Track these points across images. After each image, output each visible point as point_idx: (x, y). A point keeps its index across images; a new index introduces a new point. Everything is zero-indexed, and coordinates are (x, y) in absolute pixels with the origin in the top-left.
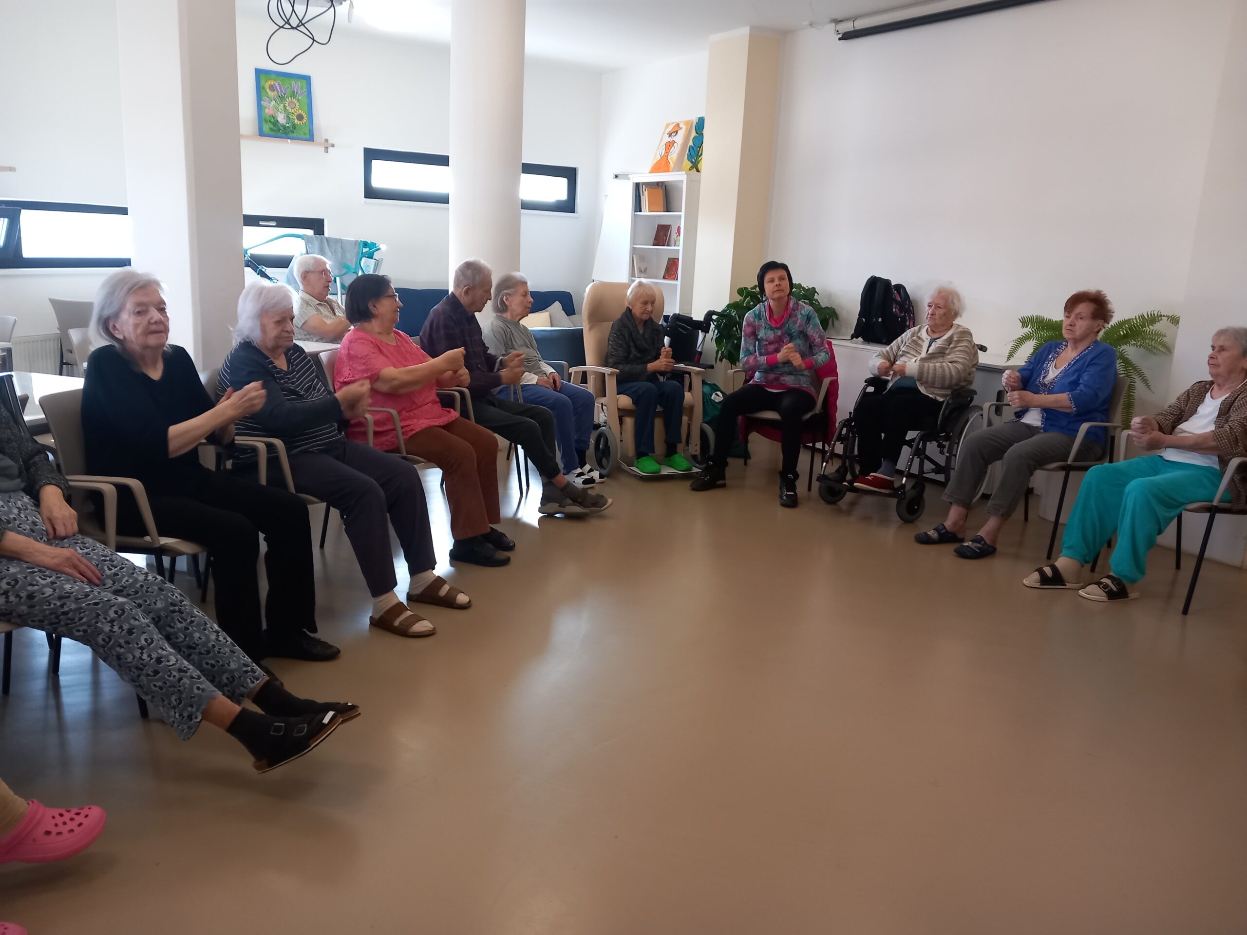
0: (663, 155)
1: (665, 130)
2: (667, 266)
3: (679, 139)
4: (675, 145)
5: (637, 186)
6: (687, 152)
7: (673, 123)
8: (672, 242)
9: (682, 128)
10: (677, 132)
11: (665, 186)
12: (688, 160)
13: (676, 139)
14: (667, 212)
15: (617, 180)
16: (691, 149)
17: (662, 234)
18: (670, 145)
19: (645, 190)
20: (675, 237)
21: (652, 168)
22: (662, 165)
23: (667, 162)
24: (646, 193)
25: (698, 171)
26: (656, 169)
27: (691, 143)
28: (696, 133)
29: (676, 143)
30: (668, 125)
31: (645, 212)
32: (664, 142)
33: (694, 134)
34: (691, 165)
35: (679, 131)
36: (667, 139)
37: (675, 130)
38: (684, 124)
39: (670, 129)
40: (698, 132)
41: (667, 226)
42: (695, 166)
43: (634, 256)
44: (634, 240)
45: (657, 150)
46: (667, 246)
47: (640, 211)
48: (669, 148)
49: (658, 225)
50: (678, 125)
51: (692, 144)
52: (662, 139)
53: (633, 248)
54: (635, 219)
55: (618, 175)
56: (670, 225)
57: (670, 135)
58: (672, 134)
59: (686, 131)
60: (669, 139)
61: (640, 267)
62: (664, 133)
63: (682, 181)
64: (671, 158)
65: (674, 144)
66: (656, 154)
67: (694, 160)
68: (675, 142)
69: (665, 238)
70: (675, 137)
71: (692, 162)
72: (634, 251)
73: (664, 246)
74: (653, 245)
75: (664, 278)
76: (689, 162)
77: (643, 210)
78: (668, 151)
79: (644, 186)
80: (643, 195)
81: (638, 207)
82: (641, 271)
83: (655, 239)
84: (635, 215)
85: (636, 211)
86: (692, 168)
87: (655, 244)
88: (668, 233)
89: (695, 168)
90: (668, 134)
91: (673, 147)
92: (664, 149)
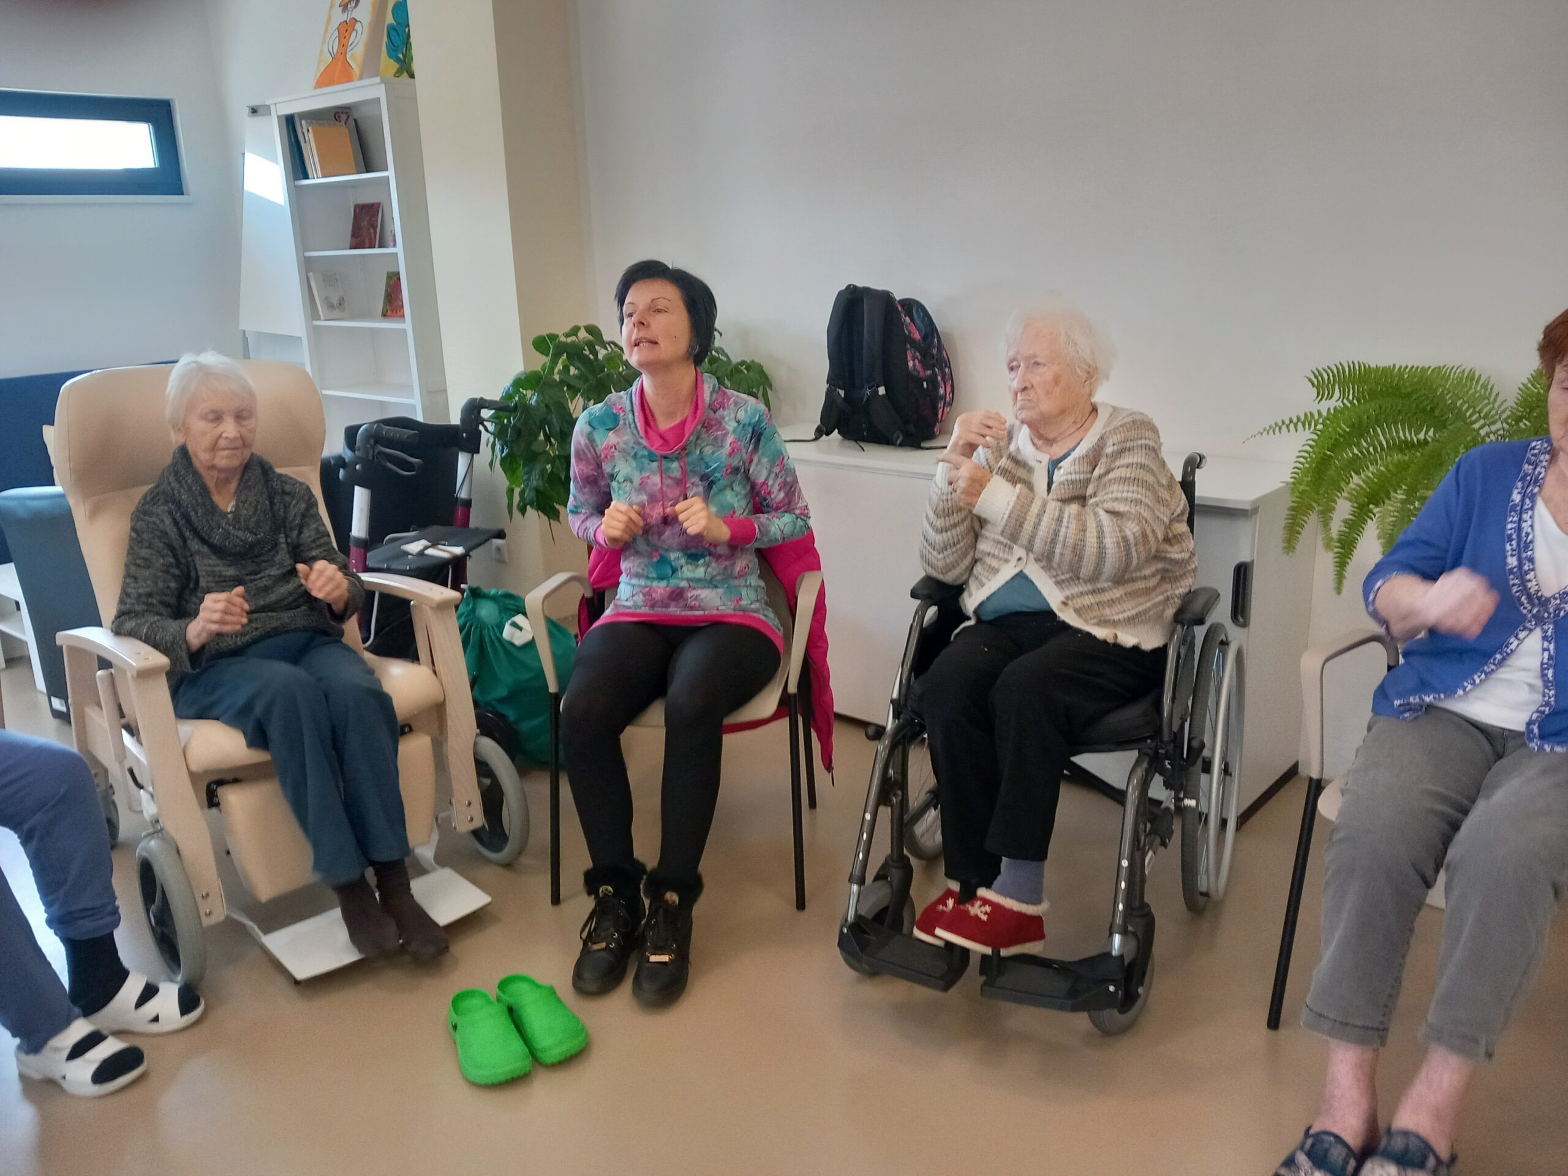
0: (335, 52)
2: (386, 290)
3: (364, 13)
4: (358, 26)
5: (290, 122)
6: (385, 39)
8: (389, 237)
10: (357, 1)
11: (355, 121)
12: (390, 56)
13: (358, 14)
14: (367, 172)
15: (255, 120)
16: (393, 33)
17: (365, 223)
18: (347, 28)
19: (308, 131)
21: (318, 81)
22: (336, 72)
23: (347, 67)
24: (310, 136)
25: (412, 76)
26: (325, 81)
27: (390, 19)
29: (358, 24)
31: (316, 180)
32: (335, 24)
34: (397, 66)
36: (339, 17)
41: (374, 204)
42: (405, 67)
43: (311, 275)
44: (302, 242)
45: (323, 43)
46: (380, 246)
47: (306, 177)
48: (347, 35)
49: (355, 206)
51: (392, 21)
52: (330, 19)
53: (305, 257)
54: (295, 191)
55: (258, 106)
56: (379, 204)
57: (345, 8)
58: (349, 6)
60: (343, 17)
61: (327, 298)
62: (332, 6)
64: (353, 57)
65: (355, 24)
66: (322, 52)
67: (401, 56)
68: (358, 21)
69: (375, 230)
70: (353, 10)
71: (398, 60)
72: (307, 265)
73: (372, 246)
75: (384, 315)
76: (392, 61)
77: (310, 175)
78: (344, 41)
79: (304, 122)
80: (306, 141)
82: (331, 306)
83: (350, 234)
84: (296, 187)
85: (296, 178)
86: (398, 73)
87: (351, 248)
88: (377, 221)
89: (405, 74)
90: (340, 6)
91: (354, 33)
92: (337, 40)
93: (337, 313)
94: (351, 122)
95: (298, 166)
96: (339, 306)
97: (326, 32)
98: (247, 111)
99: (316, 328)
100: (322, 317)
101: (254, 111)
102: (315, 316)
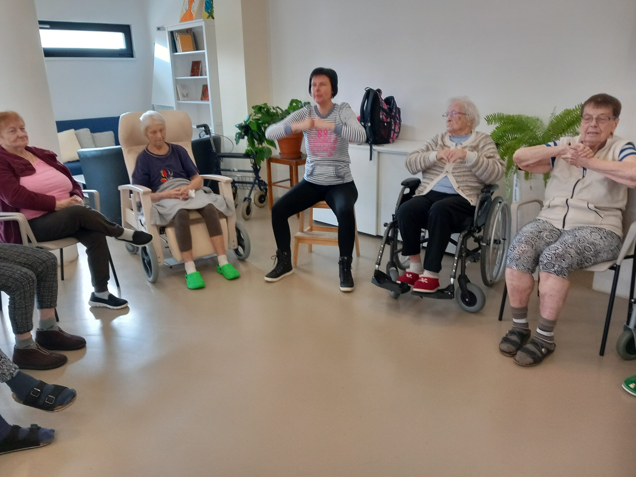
2: (201, 91)
4: (195, 1)
5: (172, 34)
6: (204, 5)
11: (193, 33)
12: (206, 11)
14: (196, 50)
15: (159, 32)
16: (207, 3)
17: (196, 68)
18: (191, 1)
19: (178, 36)
21: (181, 19)
22: (187, 17)
24: (179, 38)
25: (213, 18)
31: (180, 53)
34: (208, 14)
42: (211, 15)
43: (177, 85)
44: (175, 74)
45: (183, 6)
46: (201, 75)
47: (177, 52)
48: (191, 3)
53: (175, 79)
54: (174, 59)
55: (160, 27)
56: (200, 60)
61: (182, 93)
64: (193, 11)
67: (210, 11)
69: (199, 70)
71: (208, 12)
72: (176, 82)
73: (198, 75)
76: (206, 13)
78: (190, 5)
79: (176, 33)
80: (177, 40)
82: (184, 96)
83: (191, 71)
84: (173, 55)
85: (173, 52)
86: (209, 17)
87: (192, 76)
88: (200, 67)
89: (211, 17)
91: (194, 3)
92: (188, 5)
93: (186, 98)
94: (192, 33)
95: (174, 49)
96: (186, 96)
98: (156, 29)
99: (179, 104)
100: (181, 100)
101: (159, 29)
102: (178, 98)
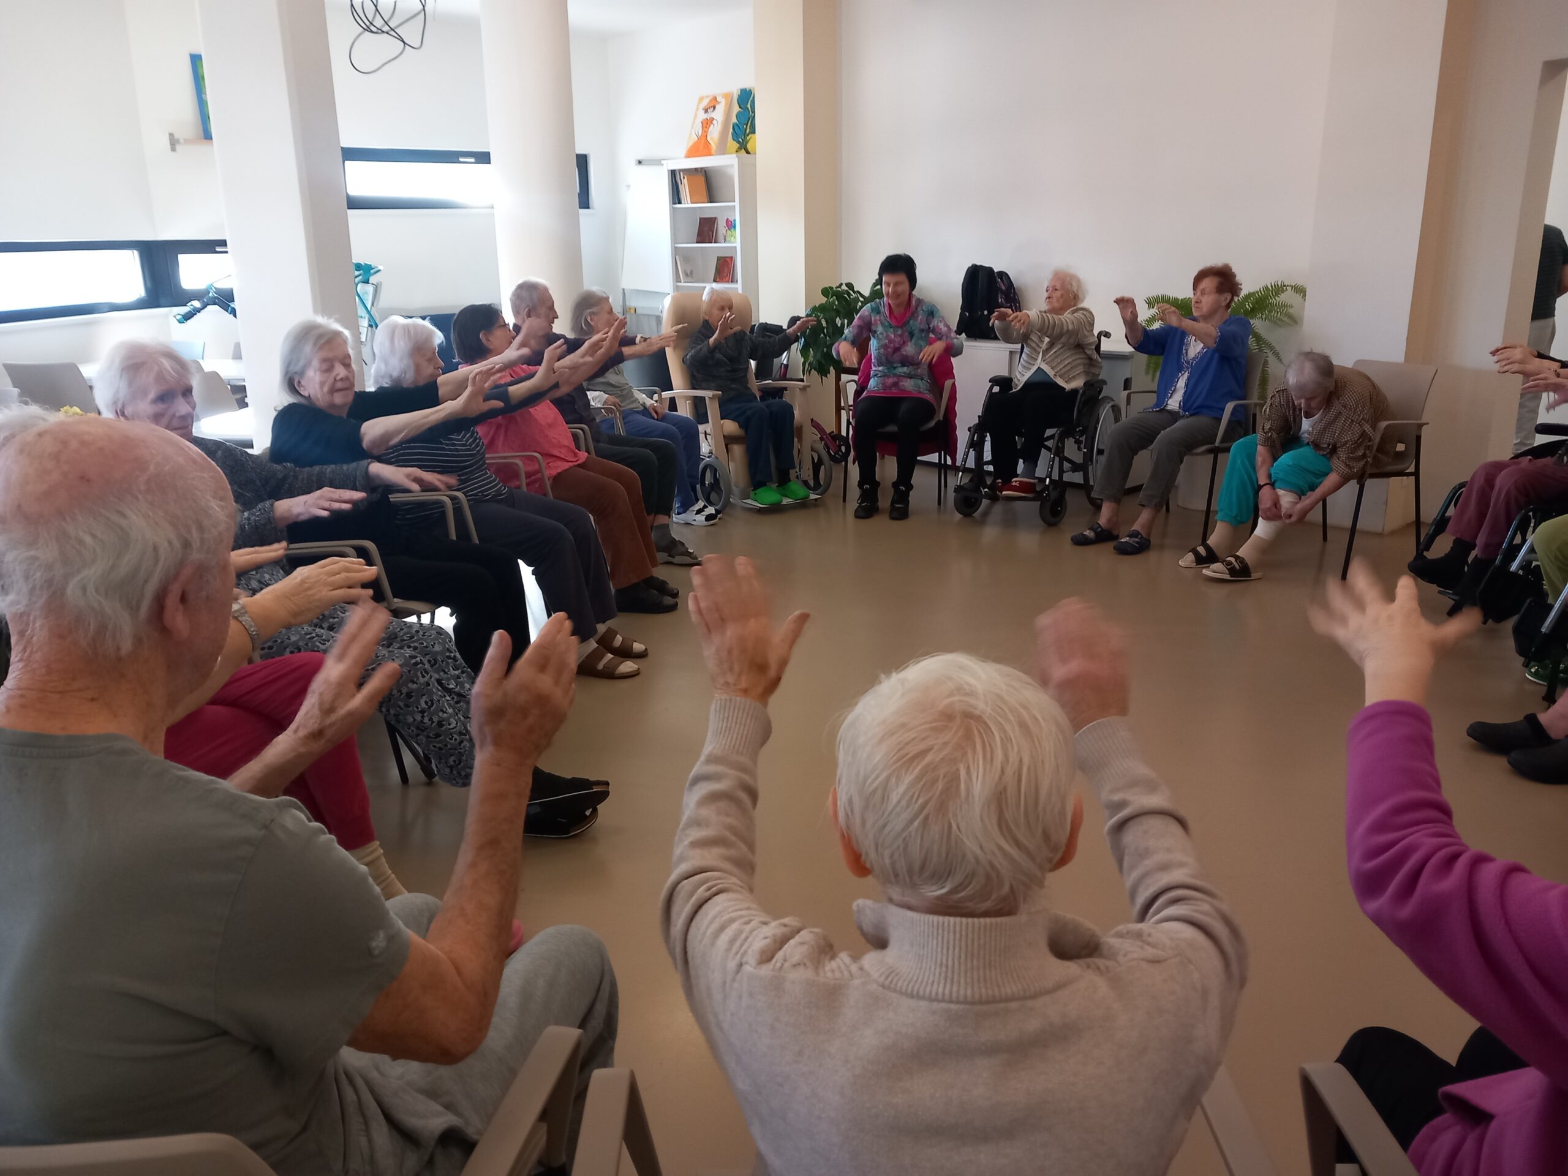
0: (700, 134)
1: (698, 106)
2: (716, 267)
3: (719, 115)
4: (714, 122)
5: (673, 173)
6: (731, 130)
7: (707, 97)
8: (721, 237)
9: (720, 102)
10: (714, 108)
11: (708, 175)
12: (734, 140)
13: (715, 115)
14: (711, 202)
15: (641, 167)
16: (736, 128)
17: (706, 229)
18: (707, 123)
19: (684, 178)
20: (724, 232)
21: (688, 153)
22: (700, 147)
23: (707, 144)
24: (685, 181)
25: (749, 152)
26: (693, 152)
27: (734, 120)
28: (740, 107)
30: (701, 99)
31: (687, 204)
32: (700, 119)
33: (736, 109)
34: (738, 146)
35: (717, 107)
36: (702, 116)
37: (712, 105)
38: (722, 97)
39: (705, 103)
40: (742, 106)
41: (711, 218)
42: (743, 147)
43: (677, 257)
44: (675, 238)
45: (692, 129)
46: (715, 243)
47: (680, 203)
48: (708, 126)
49: (700, 219)
50: (715, 99)
51: (736, 121)
52: (696, 115)
53: (675, 247)
54: (673, 212)
55: (643, 160)
56: (715, 218)
57: (706, 111)
58: (709, 110)
59: (726, 104)
60: (705, 116)
61: (685, 270)
62: (697, 109)
63: (732, 166)
64: (711, 139)
65: (712, 121)
66: (691, 134)
67: (741, 140)
68: (713, 119)
69: (711, 233)
70: (712, 113)
71: (739, 142)
72: (676, 251)
73: (712, 243)
74: (697, 243)
75: (715, 281)
76: (735, 142)
77: (683, 202)
78: (706, 130)
79: (682, 173)
80: (681, 183)
81: (676, 197)
82: (686, 275)
83: (698, 235)
84: (673, 208)
85: (674, 203)
86: (740, 149)
87: (699, 241)
88: (714, 228)
89: (743, 150)
90: (703, 109)
91: (712, 126)
92: (701, 128)
93: (689, 279)
94: (705, 176)
96: (689, 275)
97: (694, 122)
98: (633, 161)
99: (677, 286)
100: (682, 281)
101: (640, 162)
102: (677, 279)
